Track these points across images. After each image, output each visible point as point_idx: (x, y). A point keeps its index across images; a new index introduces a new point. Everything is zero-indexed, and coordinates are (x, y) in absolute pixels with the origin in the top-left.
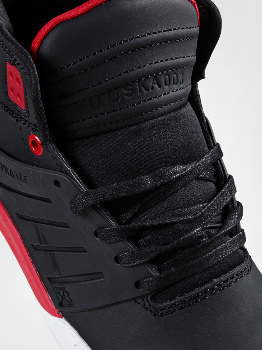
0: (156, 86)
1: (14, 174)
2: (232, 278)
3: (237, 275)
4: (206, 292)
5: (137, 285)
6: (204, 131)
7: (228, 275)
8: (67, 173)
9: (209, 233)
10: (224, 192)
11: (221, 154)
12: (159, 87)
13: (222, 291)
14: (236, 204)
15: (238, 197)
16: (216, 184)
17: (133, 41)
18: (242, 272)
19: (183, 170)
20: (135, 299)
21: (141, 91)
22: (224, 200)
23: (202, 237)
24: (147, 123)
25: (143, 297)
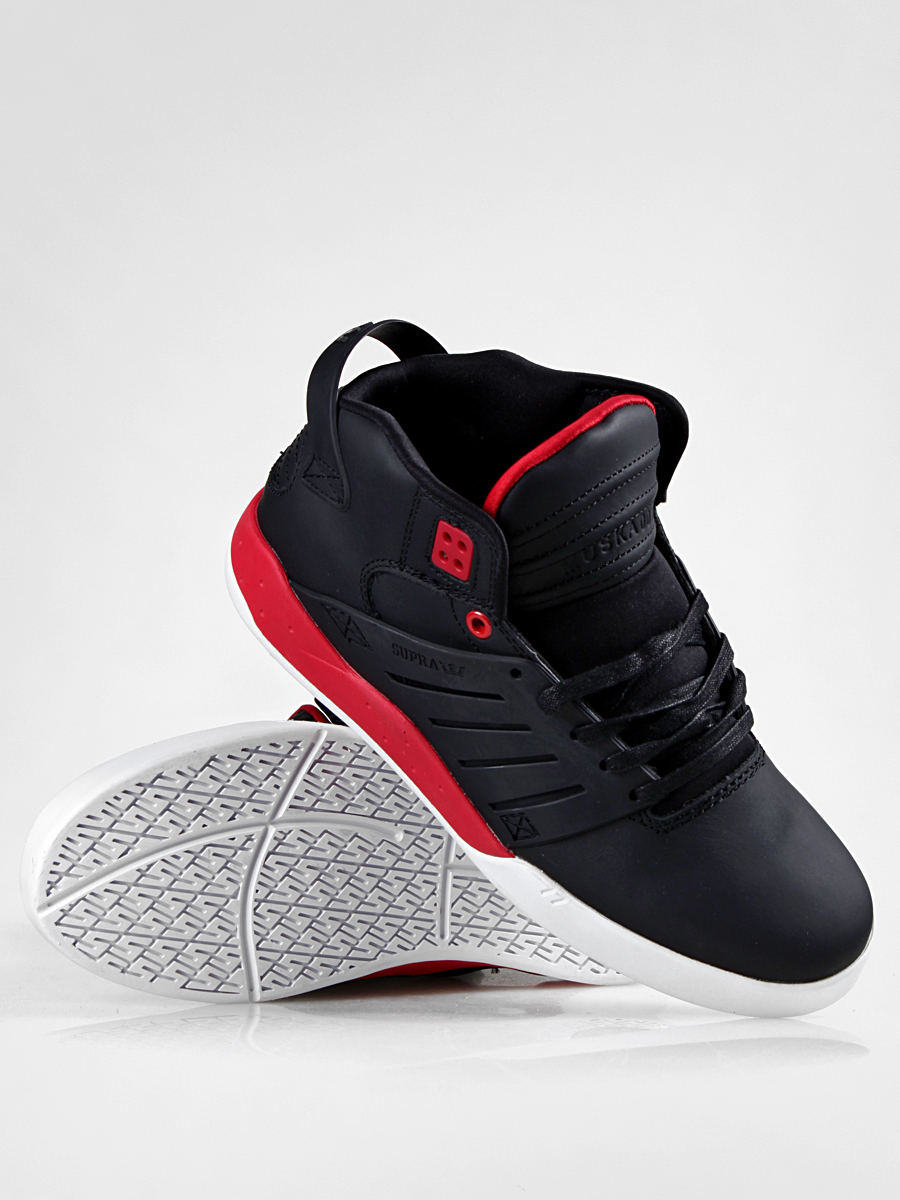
0: (633, 531)
1: (440, 666)
2: (746, 772)
3: (751, 767)
4: (717, 795)
5: (633, 796)
6: (678, 576)
7: (743, 769)
8: (531, 658)
9: (714, 716)
10: (721, 659)
11: (706, 606)
12: (637, 532)
13: (738, 791)
14: (736, 673)
15: (737, 663)
16: (705, 648)
17: (611, 480)
18: (756, 763)
19: (673, 639)
20: (629, 817)
21: (619, 542)
22: (723, 669)
23: (707, 722)
24: (628, 583)
25: (640, 812)
